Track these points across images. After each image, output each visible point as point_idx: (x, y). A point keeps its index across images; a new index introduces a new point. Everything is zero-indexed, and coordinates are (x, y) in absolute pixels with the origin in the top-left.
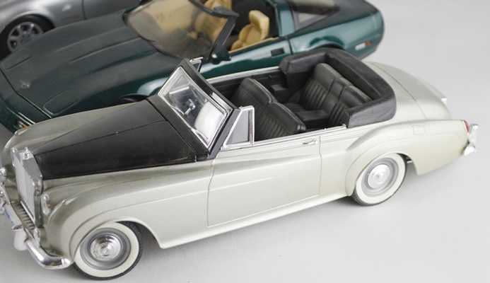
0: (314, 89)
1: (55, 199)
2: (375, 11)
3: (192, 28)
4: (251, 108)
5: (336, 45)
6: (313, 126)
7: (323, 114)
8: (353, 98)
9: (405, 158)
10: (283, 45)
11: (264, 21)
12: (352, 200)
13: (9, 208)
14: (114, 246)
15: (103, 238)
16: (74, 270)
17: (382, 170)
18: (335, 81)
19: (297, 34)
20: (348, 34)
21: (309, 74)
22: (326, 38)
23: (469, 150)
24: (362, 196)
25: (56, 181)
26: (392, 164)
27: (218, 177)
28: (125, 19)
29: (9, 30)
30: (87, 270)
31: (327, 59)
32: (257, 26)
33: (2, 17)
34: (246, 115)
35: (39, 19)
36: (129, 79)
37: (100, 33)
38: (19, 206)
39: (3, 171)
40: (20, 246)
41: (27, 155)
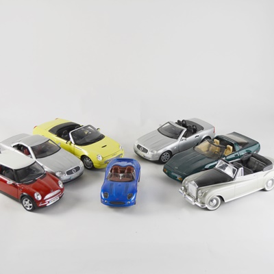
0: (250, 164)
1: (203, 191)
3: (208, 151)
5: (249, 152)
6: (255, 172)
7: (254, 169)
8: (262, 165)
10: (237, 153)
12: (264, 190)
13: (187, 196)
14: (215, 201)
15: (212, 201)
16: (206, 209)
17: (270, 182)
18: (256, 161)
19: (240, 150)
20: (252, 149)
21: (248, 160)
22: (246, 151)
24: (267, 189)
25: (201, 188)
28: (194, 149)
29: (162, 155)
30: (209, 208)
31: (252, 156)
32: (229, 149)
33: (161, 152)
34: (241, 169)
35: (169, 151)
36: (203, 164)
37: (190, 154)
38: (189, 195)
39: (183, 188)
40: (193, 203)
41: (193, 182)
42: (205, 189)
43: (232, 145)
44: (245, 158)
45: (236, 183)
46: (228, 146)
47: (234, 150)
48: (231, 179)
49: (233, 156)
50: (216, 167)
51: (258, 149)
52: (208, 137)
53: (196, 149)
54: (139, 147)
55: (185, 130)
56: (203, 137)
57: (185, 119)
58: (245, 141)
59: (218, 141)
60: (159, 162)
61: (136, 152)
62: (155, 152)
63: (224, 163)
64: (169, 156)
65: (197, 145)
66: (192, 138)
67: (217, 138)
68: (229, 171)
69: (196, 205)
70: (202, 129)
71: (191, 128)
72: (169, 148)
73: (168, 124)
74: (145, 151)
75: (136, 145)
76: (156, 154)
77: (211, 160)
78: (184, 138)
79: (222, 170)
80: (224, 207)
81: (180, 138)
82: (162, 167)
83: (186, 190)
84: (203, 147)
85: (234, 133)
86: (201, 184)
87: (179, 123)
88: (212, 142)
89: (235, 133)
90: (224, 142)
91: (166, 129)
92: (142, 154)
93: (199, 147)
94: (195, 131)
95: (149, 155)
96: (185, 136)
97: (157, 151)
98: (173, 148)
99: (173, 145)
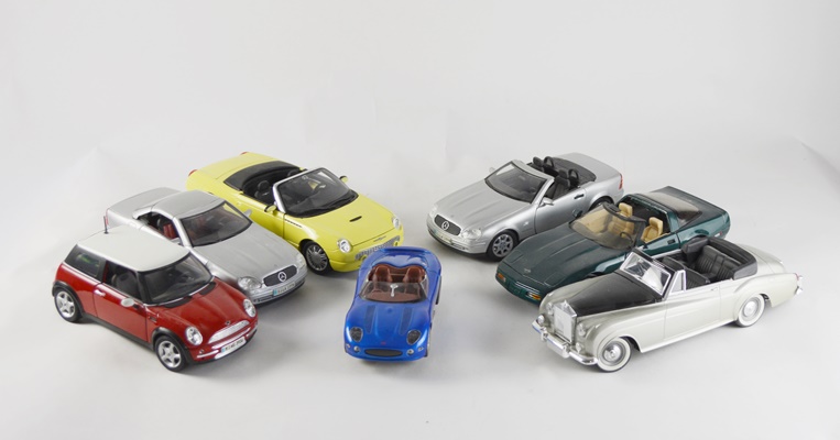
0: (703, 261)
1: (587, 326)
2: (725, 212)
4: (684, 271)
5: (702, 234)
6: (714, 280)
7: (713, 275)
8: (731, 264)
9: (763, 295)
10: (674, 237)
11: (660, 223)
12: (735, 324)
13: (550, 337)
14: (617, 350)
15: (609, 348)
17: (751, 305)
18: (718, 255)
19: (681, 229)
20: (710, 227)
21: (700, 252)
22: (696, 232)
23: (799, 291)
24: (742, 322)
25: (584, 318)
26: (757, 301)
27: (670, 310)
28: (570, 227)
29: (495, 240)
30: (602, 366)
31: (709, 243)
32: (656, 226)
33: (491, 232)
34: (680, 275)
35: (511, 232)
36: (592, 262)
37: (560, 238)
38: (555, 335)
39: (541, 318)
40: (566, 355)
41: (566, 304)
42: (592, 320)
43: (661, 216)
44: (692, 248)
45: (667, 306)
46: (653, 219)
47: (666, 228)
48: (656, 298)
49: (664, 243)
50: (622, 268)
51: (725, 229)
52: (606, 199)
53: (574, 227)
54: (439, 220)
55: (551, 180)
56: (595, 199)
57: (552, 156)
58: (695, 208)
59: (629, 208)
60: (487, 256)
61: (432, 233)
62: (479, 233)
63: (641, 260)
64: (511, 243)
65: (580, 215)
66: (567, 200)
67: (627, 200)
68: (651, 278)
69: (571, 359)
70: (592, 178)
71: (565, 176)
72: (510, 223)
73: (511, 167)
74: (455, 230)
75: (433, 216)
76: (481, 239)
77: (610, 253)
78: (546, 201)
79: (636, 276)
80: (638, 363)
81: (537, 201)
82: (492, 270)
83: (548, 322)
84: (594, 221)
85: (669, 188)
86: (584, 308)
87: (537, 164)
88: (614, 211)
89: (670, 190)
90: (642, 209)
91: (506, 179)
92: (447, 237)
93: (583, 221)
94: (575, 184)
95: (462, 240)
96: (551, 195)
97: (483, 230)
98: (520, 225)
99: (521, 216)
